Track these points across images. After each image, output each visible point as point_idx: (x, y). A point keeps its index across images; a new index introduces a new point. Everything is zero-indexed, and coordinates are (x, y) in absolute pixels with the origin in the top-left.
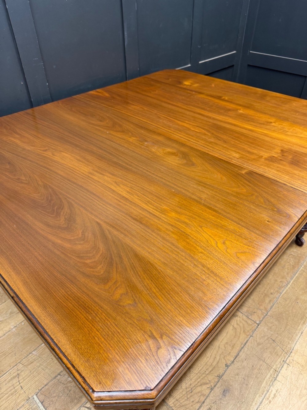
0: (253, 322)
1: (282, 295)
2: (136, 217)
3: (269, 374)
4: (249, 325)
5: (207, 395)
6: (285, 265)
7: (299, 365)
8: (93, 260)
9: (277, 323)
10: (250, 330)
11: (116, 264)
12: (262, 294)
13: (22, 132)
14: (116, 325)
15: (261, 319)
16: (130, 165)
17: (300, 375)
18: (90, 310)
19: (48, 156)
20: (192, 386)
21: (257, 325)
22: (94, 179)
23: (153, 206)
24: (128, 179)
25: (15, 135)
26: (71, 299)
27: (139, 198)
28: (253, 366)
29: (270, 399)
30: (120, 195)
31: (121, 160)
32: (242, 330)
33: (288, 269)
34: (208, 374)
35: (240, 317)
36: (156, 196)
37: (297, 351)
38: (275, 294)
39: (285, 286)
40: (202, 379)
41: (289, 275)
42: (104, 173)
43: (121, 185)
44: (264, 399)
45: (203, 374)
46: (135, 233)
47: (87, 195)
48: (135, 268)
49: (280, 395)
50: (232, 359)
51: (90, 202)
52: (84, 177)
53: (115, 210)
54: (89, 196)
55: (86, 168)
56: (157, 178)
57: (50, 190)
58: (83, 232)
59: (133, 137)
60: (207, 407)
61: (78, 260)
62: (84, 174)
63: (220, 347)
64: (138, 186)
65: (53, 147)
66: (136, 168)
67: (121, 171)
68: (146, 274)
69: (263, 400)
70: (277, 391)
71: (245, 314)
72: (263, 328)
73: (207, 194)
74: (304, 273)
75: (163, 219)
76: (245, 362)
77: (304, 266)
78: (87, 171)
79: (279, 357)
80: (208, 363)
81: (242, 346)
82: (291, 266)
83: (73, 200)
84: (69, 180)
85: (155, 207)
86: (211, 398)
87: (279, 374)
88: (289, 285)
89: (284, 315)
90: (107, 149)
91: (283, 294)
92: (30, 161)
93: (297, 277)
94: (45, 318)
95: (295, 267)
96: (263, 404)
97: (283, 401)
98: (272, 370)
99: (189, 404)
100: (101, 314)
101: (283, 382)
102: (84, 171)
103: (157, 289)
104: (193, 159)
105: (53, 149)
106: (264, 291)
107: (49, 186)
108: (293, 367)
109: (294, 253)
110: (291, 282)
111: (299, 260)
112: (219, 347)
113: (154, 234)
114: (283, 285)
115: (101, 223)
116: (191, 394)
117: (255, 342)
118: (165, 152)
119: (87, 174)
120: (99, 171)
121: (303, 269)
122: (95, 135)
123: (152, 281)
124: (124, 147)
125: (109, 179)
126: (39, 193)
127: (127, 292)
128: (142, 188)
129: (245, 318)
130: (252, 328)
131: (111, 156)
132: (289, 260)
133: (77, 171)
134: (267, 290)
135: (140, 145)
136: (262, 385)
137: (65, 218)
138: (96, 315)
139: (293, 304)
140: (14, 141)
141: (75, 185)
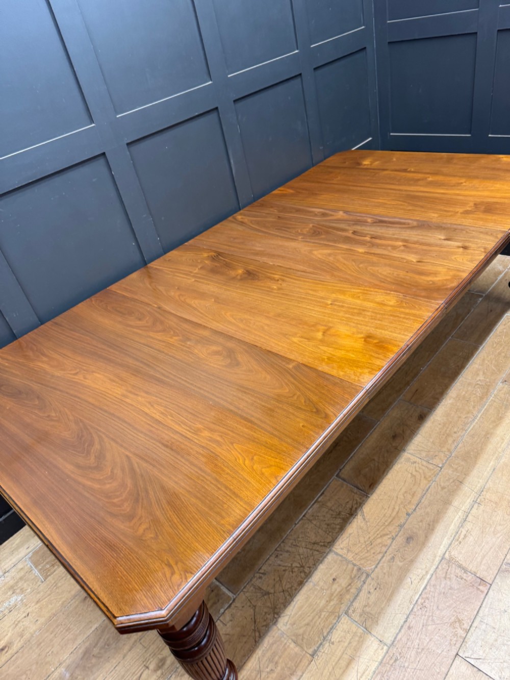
0: (435, 466)
1: (468, 432)
2: (167, 443)
3: (458, 516)
4: (430, 470)
5: (389, 545)
6: (470, 398)
7: (492, 503)
8: (120, 498)
9: (463, 463)
10: (432, 474)
11: (142, 499)
12: (444, 435)
13: (51, 352)
14: (138, 559)
15: (444, 461)
16: (168, 377)
17: (494, 513)
18: (115, 548)
19: (79, 381)
20: (371, 539)
21: (440, 469)
22: (127, 403)
23: (187, 426)
24: (164, 396)
25: (43, 358)
26: (99, 539)
27: (173, 419)
28: (438, 511)
29: (460, 540)
30: (153, 418)
31: (158, 371)
32: (423, 476)
33: (474, 402)
34: (387, 525)
35: (418, 463)
36: (191, 413)
37: (489, 489)
38: (460, 433)
39: (471, 421)
40: (382, 531)
41: (476, 409)
42: (138, 393)
43: (155, 406)
44: (454, 541)
45: (382, 526)
46: (164, 463)
47: (119, 425)
48: (160, 500)
49: (471, 535)
50: (414, 507)
51: (121, 433)
52: (116, 401)
53: (146, 438)
54: (120, 426)
55: (119, 389)
56: (195, 389)
57: (81, 424)
58: (112, 469)
59: (175, 336)
60: (390, 556)
61: (107, 500)
62: (116, 397)
63: (399, 497)
64: (174, 404)
65: (84, 368)
66: (173, 380)
67: (157, 386)
68: (170, 506)
69: (452, 541)
70: (467, 531)
71: (425, 459)
72: (447, 471)
73: (247, 402)
74: (495, 403)
75: (195, 441)
76: (429, 508)
77: (494, 395)
78: (120, 393)
79: (468, 497)
80: (386, 515)
81: (424, 492)
82: (478, 398)
83: (104, 433)
84: (101, 409)
85: (189, 427)
86: (393, 547)
87: (469, 515)
88: (476, 420)
89: (472, 453)
90: (144, 359)
91: (470, 431)
92: (61, 391)
93: (486, 409)
94: (76, 561)
95: (483, 398)
96: (453, 546)
97: (475, 540)
98: (461, 511)
99: (370, 556)
100: (125, 550)
101: (474, 522)
102: (117, 393)
103: (178, 520)
104: (239, 356)
105: (84, 370)
106: (446, 431)
107: (80, 420)
108: (485, 505)
109: (481, 382)
110: (479, 416)
111: (488, 389)
112: (397, 498)
113: (183, 460)
114: (469, 421)
115: (130, 455)
116: (371, 546)
117: (439, 486)
118: (208, 352)
119: (119, 397)
120: (132, 390)
121: (493, 399)
122: (132, 341)
123: (174, 512)
124: (163, 352)
125: (143, 399)
126: (70, 430)
127: (150, 525)
128: (176, 405)
129: (424, 463)
130: (434, 472)
131: (147, 369)
132: (476, 391)
133: (109, 396)
134: (449, 429)
135: (182, 347)
136: (450, 528)
137: (95, 456)
138: (121, 551)
139: (483, 440)
140: (41, 366)
141: (106, 414)
